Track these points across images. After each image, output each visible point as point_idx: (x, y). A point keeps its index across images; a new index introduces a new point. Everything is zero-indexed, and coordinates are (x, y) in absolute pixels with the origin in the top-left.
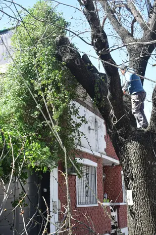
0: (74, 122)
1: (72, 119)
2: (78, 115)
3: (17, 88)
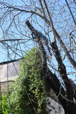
0: (48, 109)
1: (47, 107)
2: (50, 105)
3: (20, 90)
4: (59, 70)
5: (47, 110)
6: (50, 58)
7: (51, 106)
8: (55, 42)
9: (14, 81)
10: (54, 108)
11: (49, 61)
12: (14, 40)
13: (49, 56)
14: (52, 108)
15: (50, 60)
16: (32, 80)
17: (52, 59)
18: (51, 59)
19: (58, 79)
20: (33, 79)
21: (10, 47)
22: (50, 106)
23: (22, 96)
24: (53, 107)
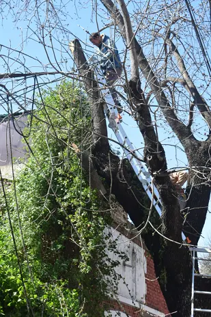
0: (109, 260)
1: (107, 256)
2: (115, 250)
3: (33, 209)
4: (148, 159)
5: (107, 262)
6: (117, 120)
7: (118, 253)
8: (138, 77)
9: (7, 180)
10: (125, 256)
11: (112, 125)
12: (25, 76)
13: (114, 114)
14: (120, 256)
15: (117, 125)
16: (65, 183)
17: (121, 123)
18: (121, 121)
19: (140, 178)
20: (69, 178)
21: (14, 97)
22: (115, 252)
23: (41, 227)
24: (123, 255)
